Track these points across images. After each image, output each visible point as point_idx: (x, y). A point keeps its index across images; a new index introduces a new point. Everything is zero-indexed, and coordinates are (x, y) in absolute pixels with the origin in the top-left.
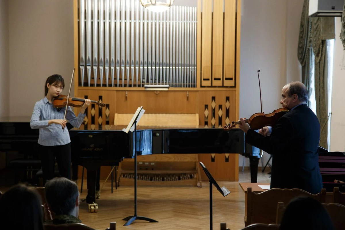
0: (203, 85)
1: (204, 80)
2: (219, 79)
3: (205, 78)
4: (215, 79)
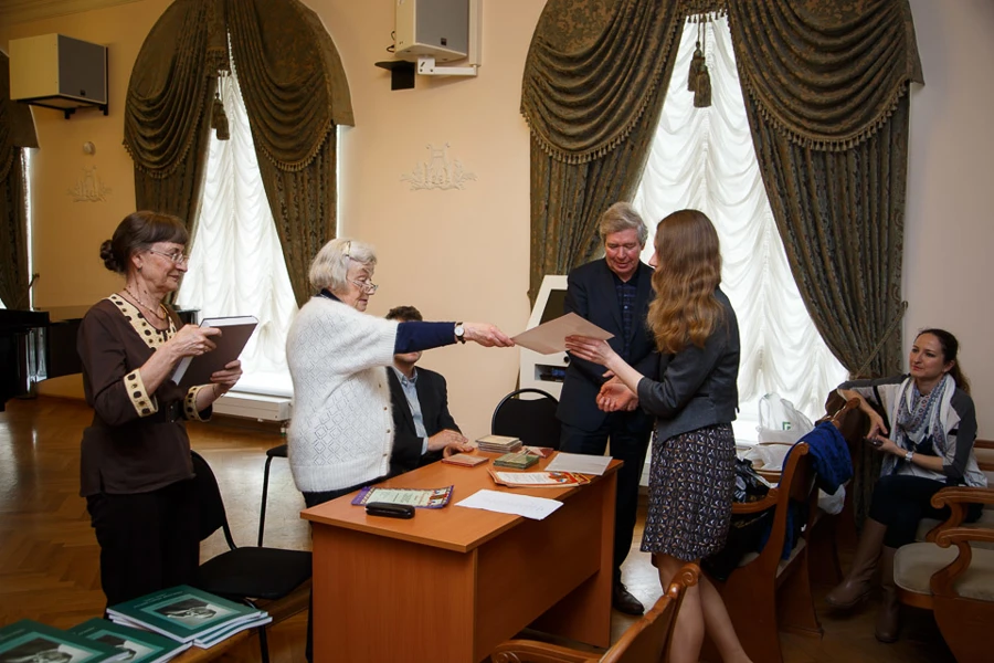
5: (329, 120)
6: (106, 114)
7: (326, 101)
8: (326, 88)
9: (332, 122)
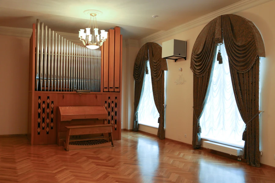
0: (104, 91)
1: (105, 88)
2: (112, 88)
3: (105, 87)
4: (110, 88)
5: (257, 56)
6: (186, 60)
7: (256, 49)
8: (256, 45)
9: (258, 56)
